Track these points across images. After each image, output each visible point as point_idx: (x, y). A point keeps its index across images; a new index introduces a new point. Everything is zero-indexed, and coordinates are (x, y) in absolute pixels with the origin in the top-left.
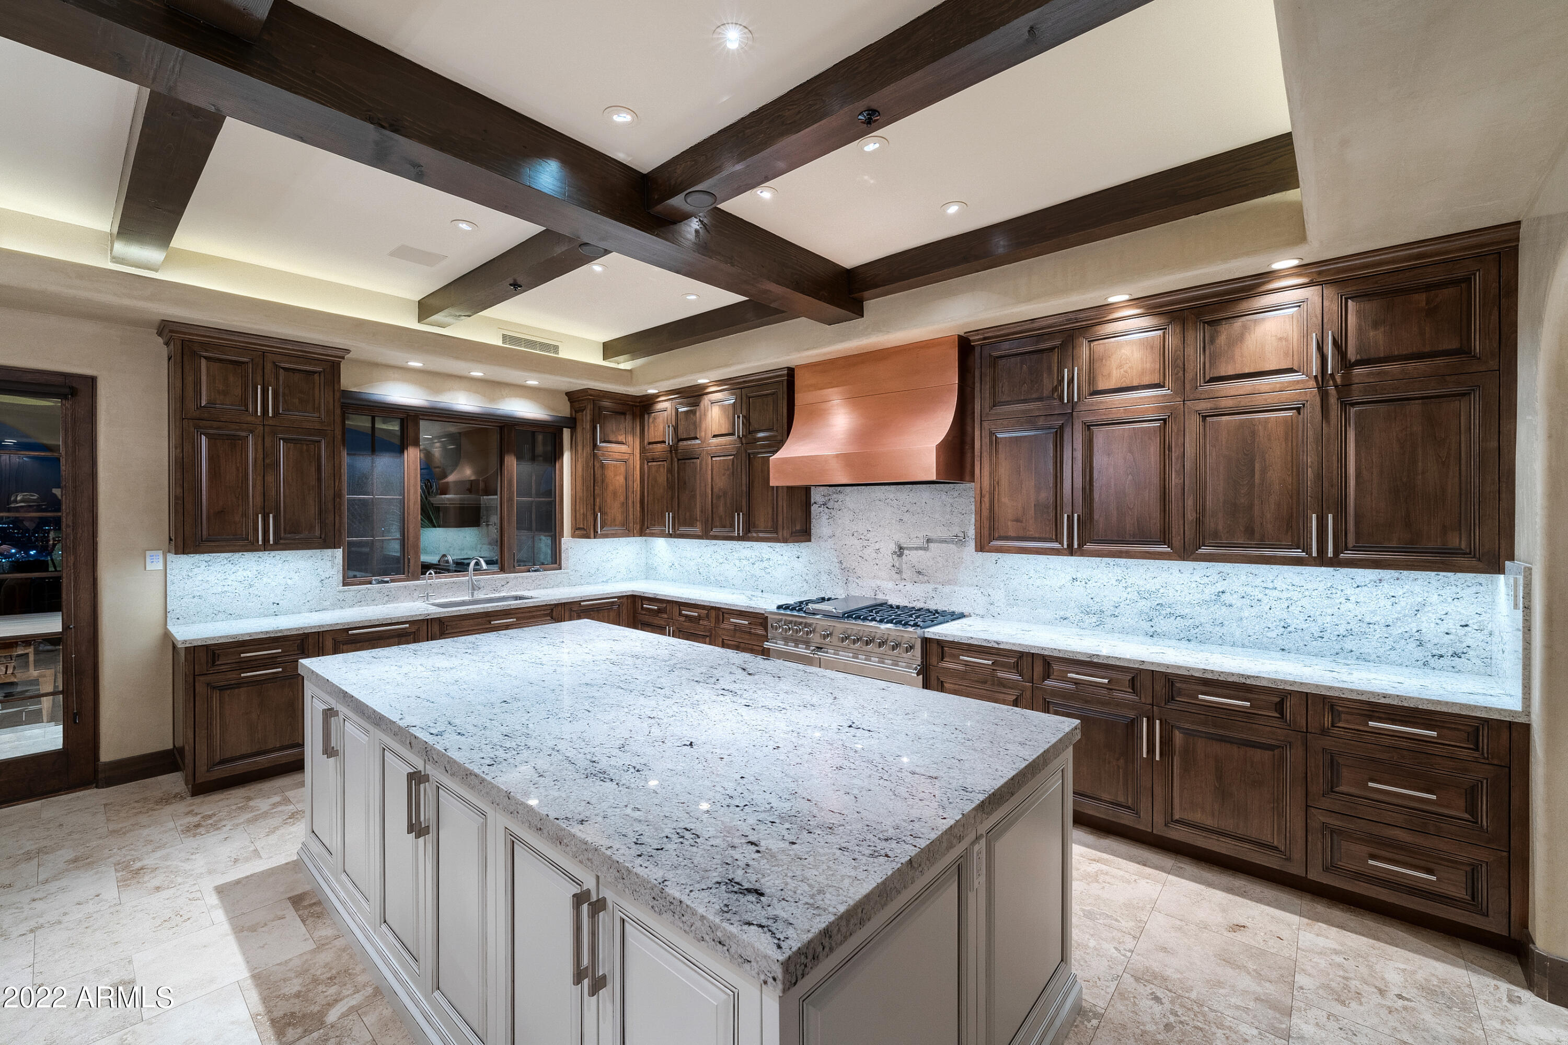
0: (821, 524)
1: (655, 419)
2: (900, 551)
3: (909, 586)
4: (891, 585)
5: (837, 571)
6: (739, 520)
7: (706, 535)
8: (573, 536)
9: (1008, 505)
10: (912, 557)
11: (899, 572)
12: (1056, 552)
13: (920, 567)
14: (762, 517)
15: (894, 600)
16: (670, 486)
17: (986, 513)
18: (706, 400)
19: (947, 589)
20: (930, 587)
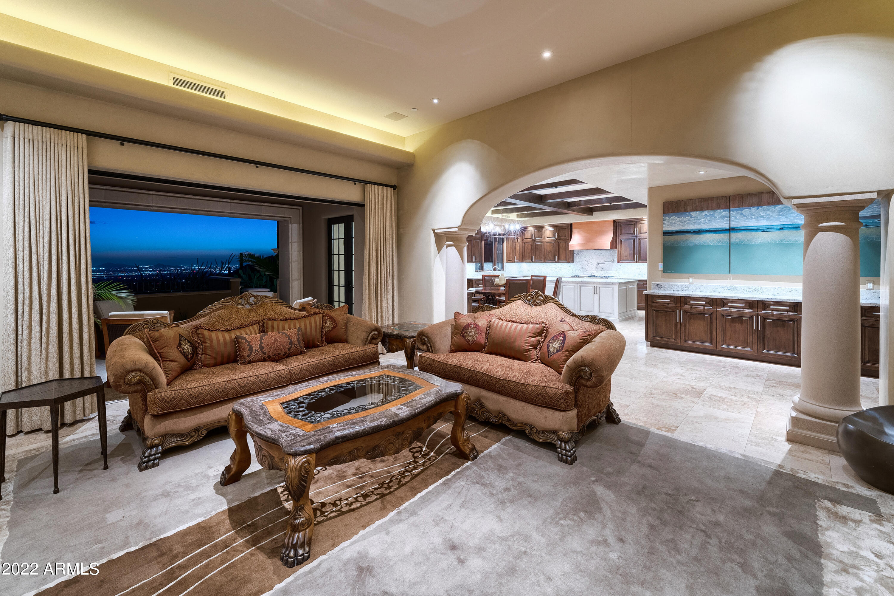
0: (576, 258)
1: (527, 232)
2: (598, 264)
3: (600, 272)
4: (596, 272)
5: (581, 269)
6: (556, 258)
7: (545, 262)
8: (507, 262)
9: (624, 254)
10: (601, 265)
11: (598, 269)
12: (634, 262)
13: (602, 267)
14: (562, 256)
15: (596, 275)
16: (533, 249)
17: (619, 255)
18: (545, 229)
19: (609, 272)
20: (605, 271)
